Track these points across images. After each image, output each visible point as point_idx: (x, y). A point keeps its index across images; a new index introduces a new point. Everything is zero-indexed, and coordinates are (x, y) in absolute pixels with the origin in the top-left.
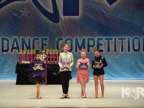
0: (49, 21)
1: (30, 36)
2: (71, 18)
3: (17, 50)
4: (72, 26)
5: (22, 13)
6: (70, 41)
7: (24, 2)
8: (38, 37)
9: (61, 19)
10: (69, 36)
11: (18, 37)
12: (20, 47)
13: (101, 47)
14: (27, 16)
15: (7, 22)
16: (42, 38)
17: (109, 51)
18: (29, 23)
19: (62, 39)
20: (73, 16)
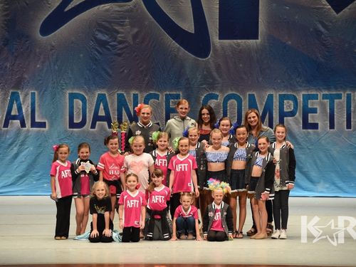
0: (183, 52)
1: (137, 89)
2: (238, 45)
3: (106, 123)
4: (241, 65)
5: (118, 32)
6: (236, 102)
7: (125, 6)
8: (156, 90)
9: (214, 47)
10: (232, 90)
11: (108, 91)
12: (114, 117)
13: (313, 117)
14: (130, 39)
15: (82, 55)
16: (166, 95)
17: (332, 126)
18: (136, 56)
19: (216, 97)
20: (243, 41)
